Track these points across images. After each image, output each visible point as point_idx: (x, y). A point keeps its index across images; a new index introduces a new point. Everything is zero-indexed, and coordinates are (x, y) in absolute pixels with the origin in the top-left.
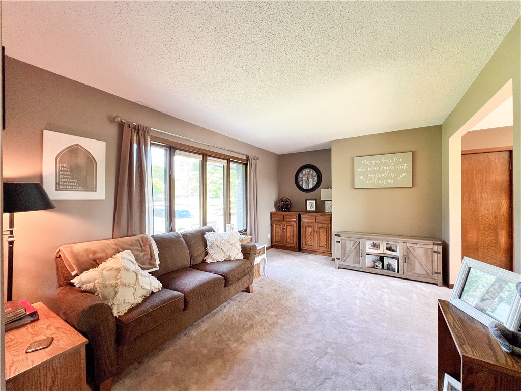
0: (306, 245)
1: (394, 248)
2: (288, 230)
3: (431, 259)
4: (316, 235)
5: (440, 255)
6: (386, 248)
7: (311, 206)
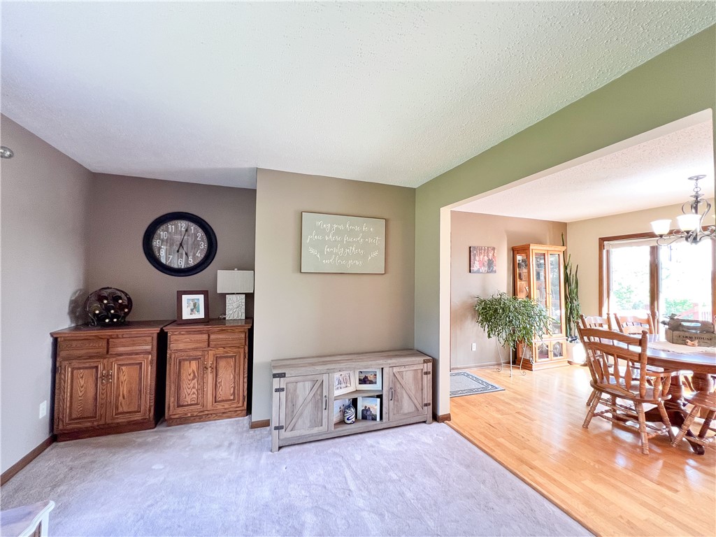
0: (179, 406)
1: (371, 378)
2: (122, 378)
3: (420, 385)
4: (210, 377)
5: (430, 376)
6: (360, 380)
7: (192, 307)
